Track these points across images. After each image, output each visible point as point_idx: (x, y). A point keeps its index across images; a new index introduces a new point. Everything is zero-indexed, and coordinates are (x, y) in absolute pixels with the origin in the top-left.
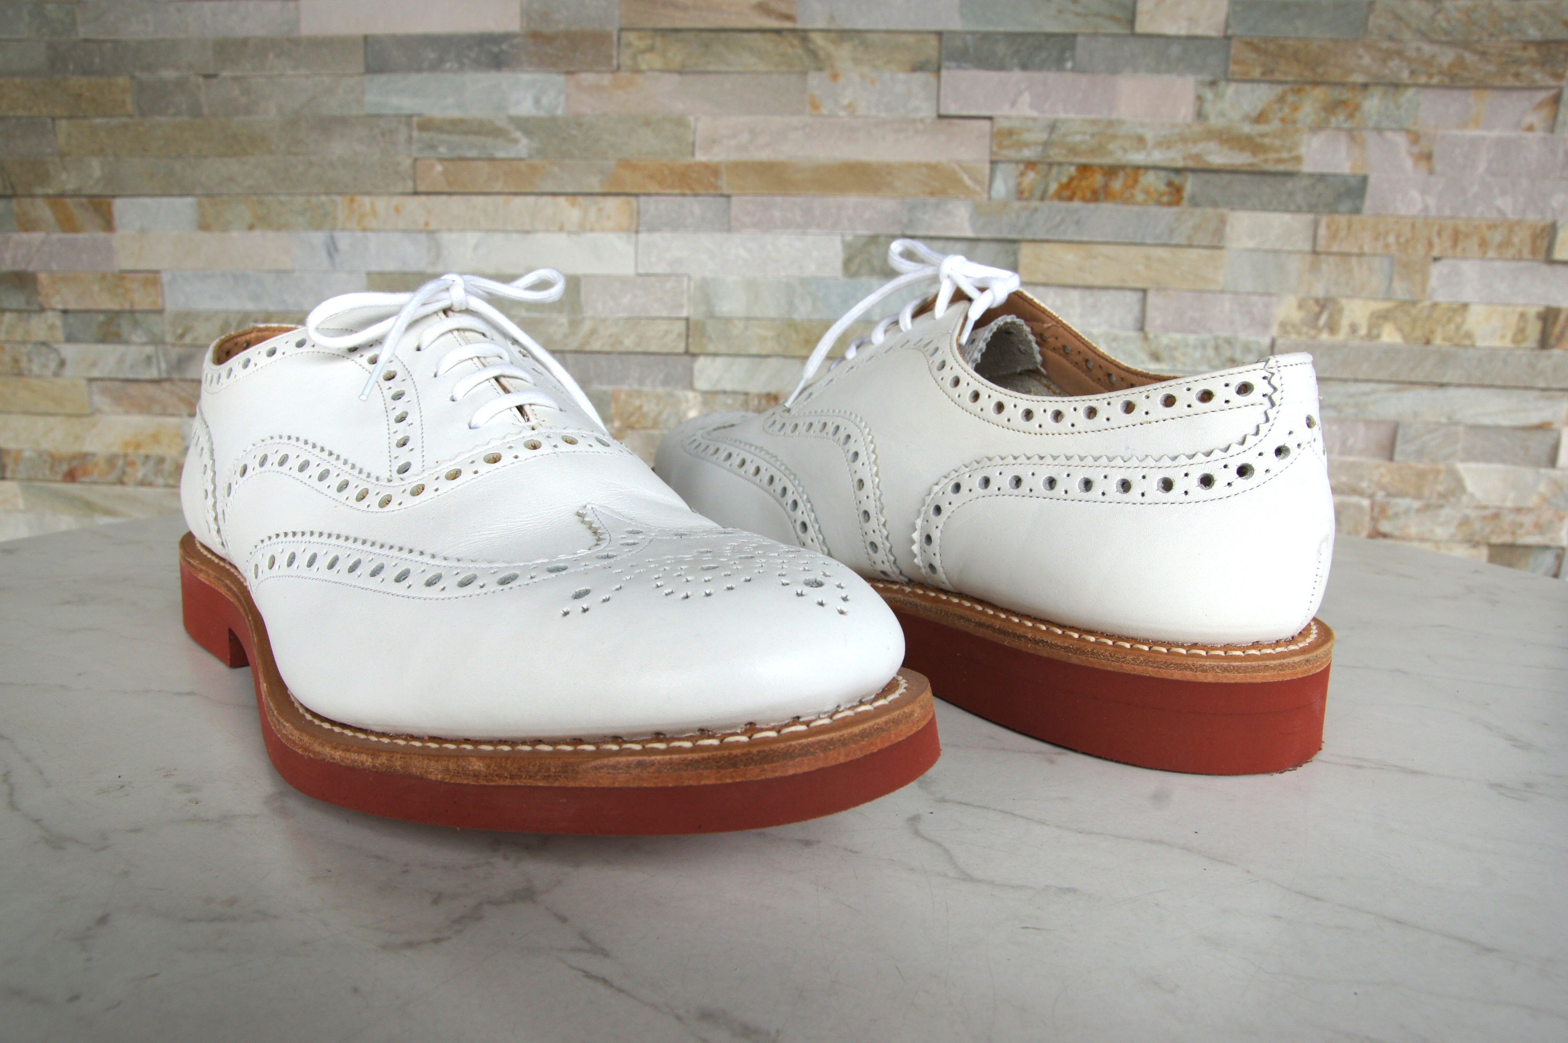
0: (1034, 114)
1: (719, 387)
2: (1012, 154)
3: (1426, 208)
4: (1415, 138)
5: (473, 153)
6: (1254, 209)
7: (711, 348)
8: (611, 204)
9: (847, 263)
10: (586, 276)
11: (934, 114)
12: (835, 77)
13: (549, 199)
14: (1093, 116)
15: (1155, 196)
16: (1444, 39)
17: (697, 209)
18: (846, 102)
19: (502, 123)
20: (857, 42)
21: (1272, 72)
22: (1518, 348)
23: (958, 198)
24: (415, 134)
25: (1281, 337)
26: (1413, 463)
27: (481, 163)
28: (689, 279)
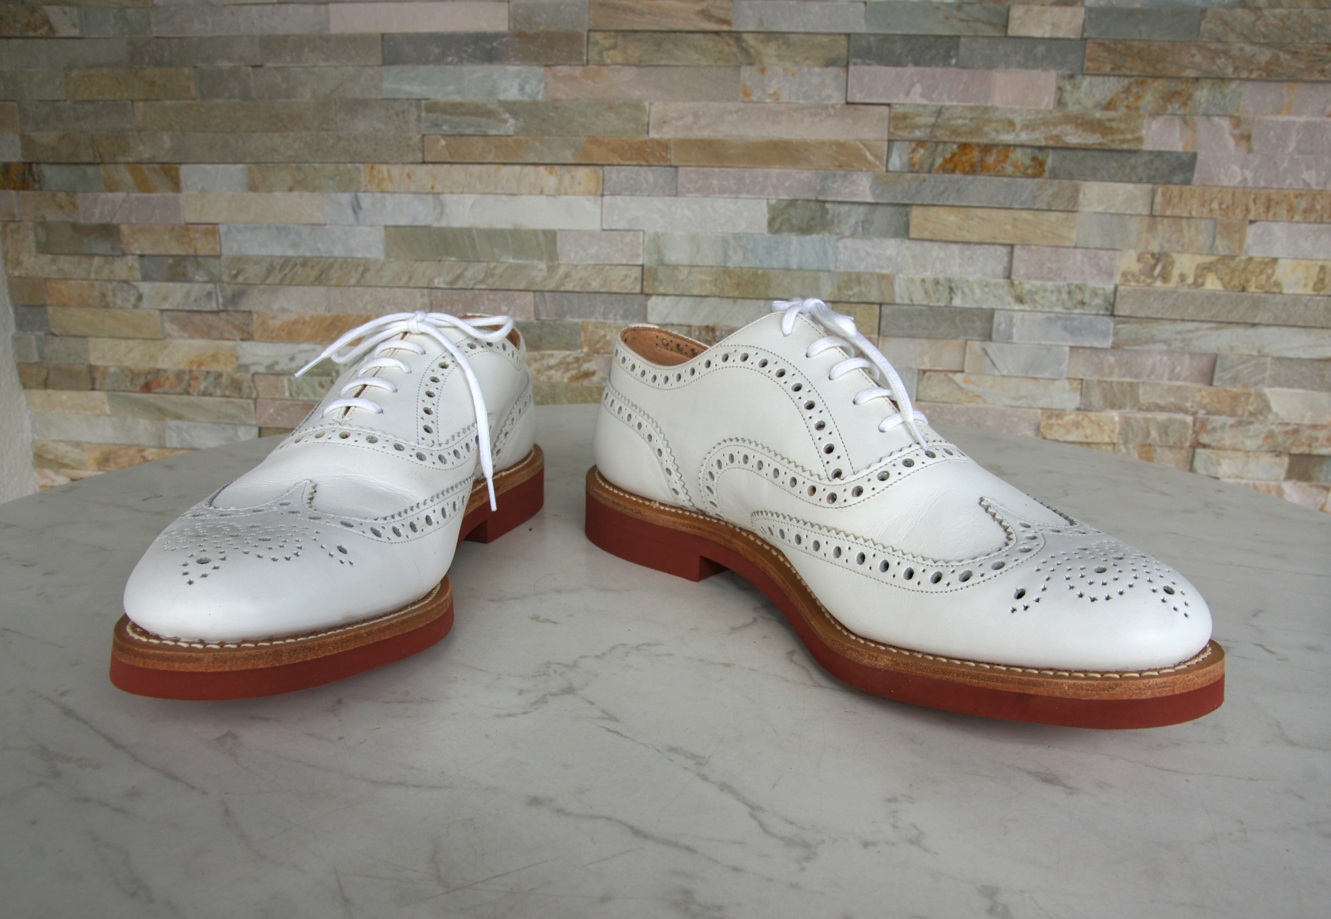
0: (925, 102)
1: (668, 321)
2: (905, 134)
3: (1245, 180)
4: (1237, 122)
5: (471, 131)
6: (1103, 180)
7: (662, 290)
8: (582, 173)
9: (771, 222)
10: (561, 230)
11: (844, 102)
12: (763, 70)
13: (531, 168)
14: (972, 104)
15: (1022, 169)
16: (1262, 41)
17: (651, 177)
18: (771, 91)
19: (493, 106)
20: (781, 41)
21: (1120, 68)
22: (1318, 295)
23: (861, 171)
24: (423, 114)
25: (1122, 285)
26: (1228, 388)
27: (477, 138)
28: (644, 234)
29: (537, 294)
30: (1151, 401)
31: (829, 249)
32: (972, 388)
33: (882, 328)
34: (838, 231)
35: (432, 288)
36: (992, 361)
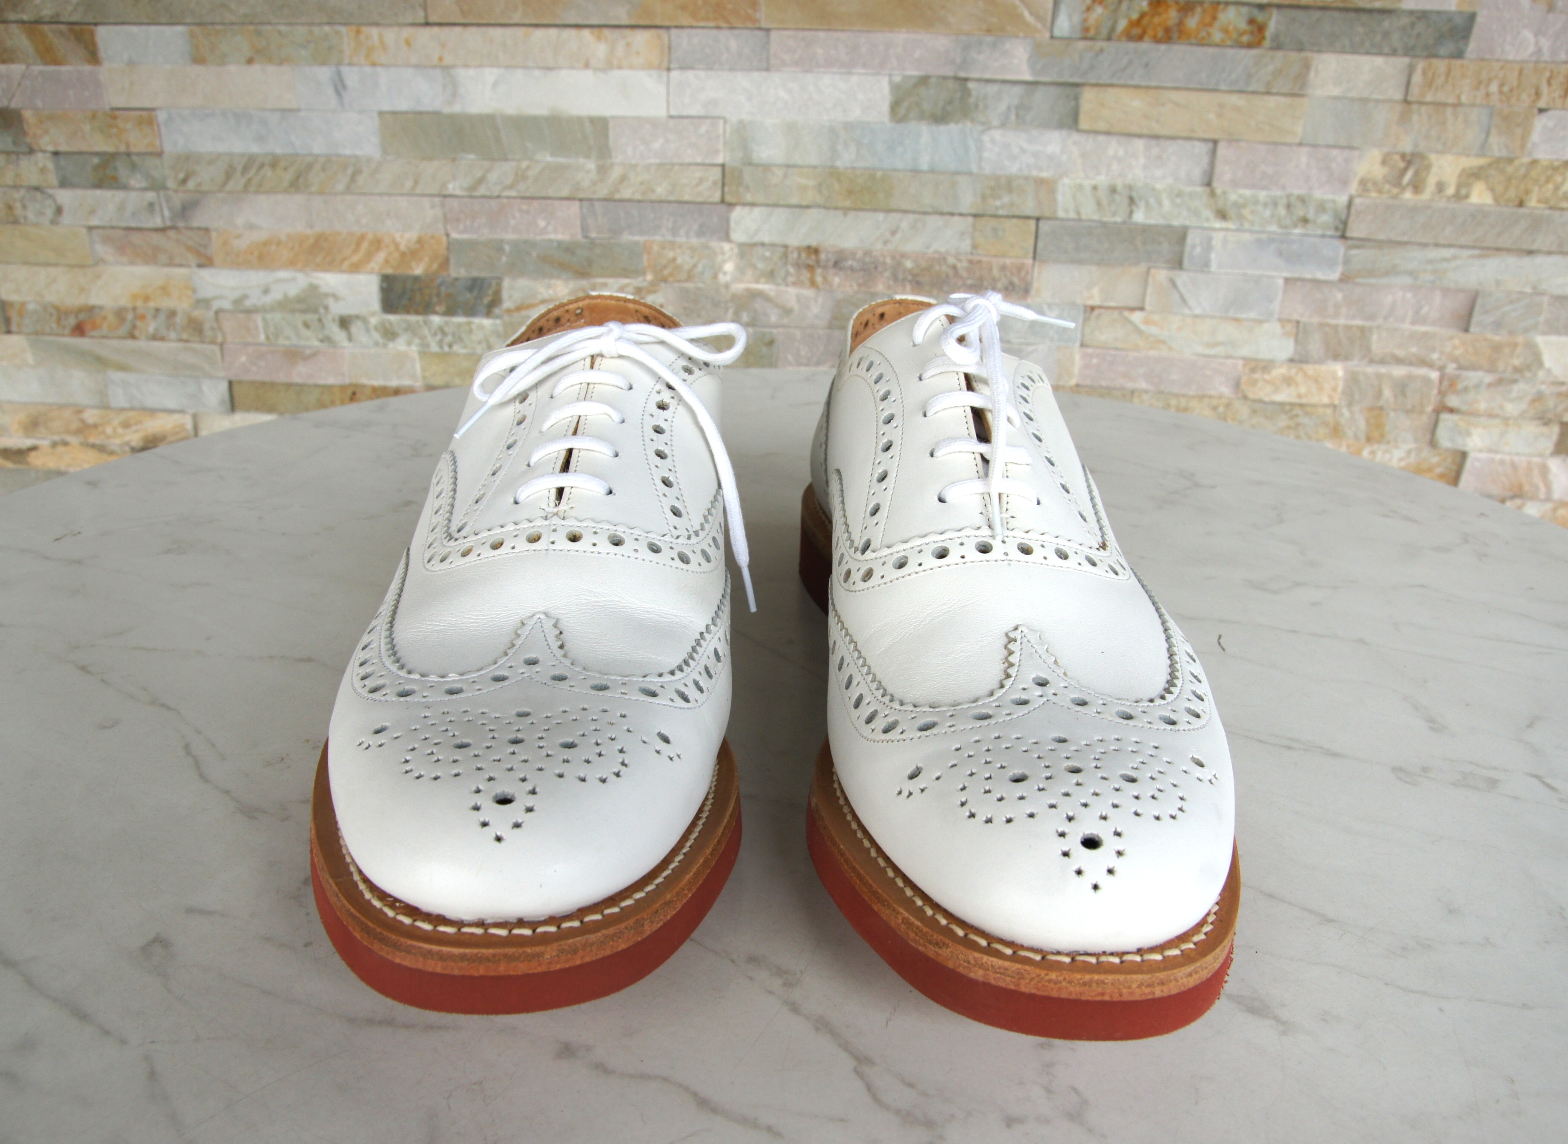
1: (756, 239)
3: (1539, 51)
6: (1343, 51)
7: (749, 198)
8: (641, 38)
9: (894, 107)
10: (614, 117)
13: (573, 32)
15: (1235, 36)
17: (733, 44)
23: (1017, 37)
25: (1360, 196)
26: (1489, 336)
28: (725, 122)
29: (586, 203)
30: (1386, 350)
31: (972, 144)
32: (1154, 330)
33: (1039, 251)
34: (984, 119)
35: (445, 196)
36: (1181, 296)
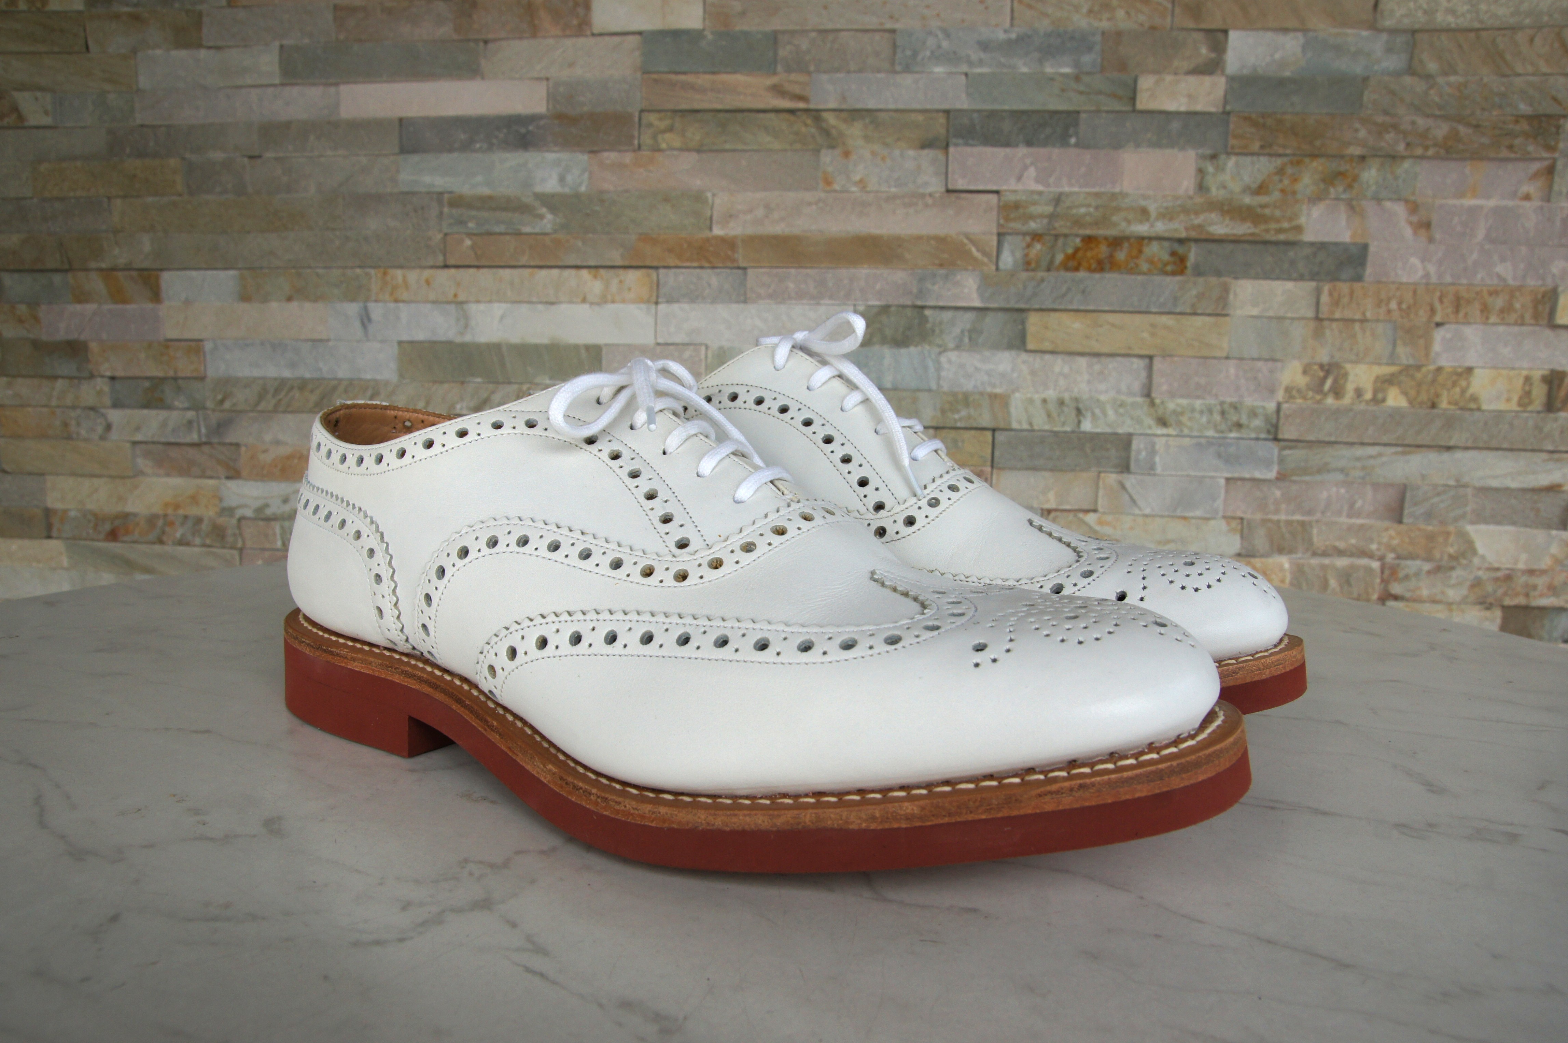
0: (1040, 188)
2: (1017, 226)
3: (1427, 275)
4: (1414, 208)
5: (501, 228)
6: (1257, 277)
8: (632, 276)
10: (609, 345)
11: (943, 189)
12: (847, 154)
13: (573, 272)
14: (1097, 189)
15: (1160, 265)
16: (1438, 113)
17: (714, 281)
18: (857, 178)
19: (528, 200)
20: (867, 120)
21: (1271, 146)
22: (1524, 411)
23: (966, 270)
24: (446, 210)
25: (1286, 402)
26: (1423, 526)
27: (508, 238)
28: (707, 347)
30: (1328, 543)
31: (930, 364)
32: (1107, 530)
33: (996, 459)
34: (940, 342)
36: (1131, 497)
